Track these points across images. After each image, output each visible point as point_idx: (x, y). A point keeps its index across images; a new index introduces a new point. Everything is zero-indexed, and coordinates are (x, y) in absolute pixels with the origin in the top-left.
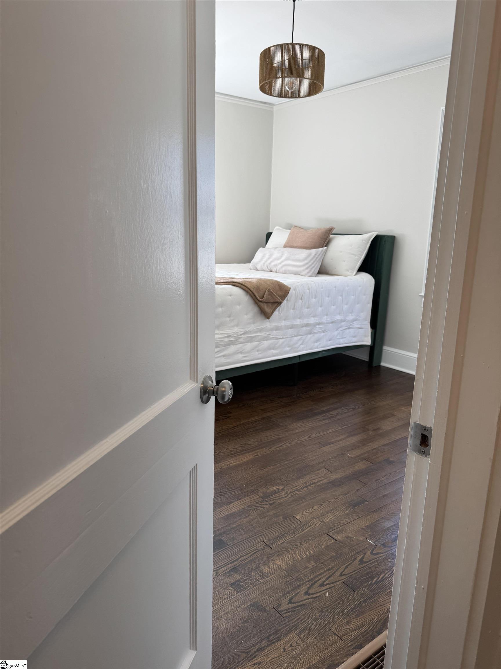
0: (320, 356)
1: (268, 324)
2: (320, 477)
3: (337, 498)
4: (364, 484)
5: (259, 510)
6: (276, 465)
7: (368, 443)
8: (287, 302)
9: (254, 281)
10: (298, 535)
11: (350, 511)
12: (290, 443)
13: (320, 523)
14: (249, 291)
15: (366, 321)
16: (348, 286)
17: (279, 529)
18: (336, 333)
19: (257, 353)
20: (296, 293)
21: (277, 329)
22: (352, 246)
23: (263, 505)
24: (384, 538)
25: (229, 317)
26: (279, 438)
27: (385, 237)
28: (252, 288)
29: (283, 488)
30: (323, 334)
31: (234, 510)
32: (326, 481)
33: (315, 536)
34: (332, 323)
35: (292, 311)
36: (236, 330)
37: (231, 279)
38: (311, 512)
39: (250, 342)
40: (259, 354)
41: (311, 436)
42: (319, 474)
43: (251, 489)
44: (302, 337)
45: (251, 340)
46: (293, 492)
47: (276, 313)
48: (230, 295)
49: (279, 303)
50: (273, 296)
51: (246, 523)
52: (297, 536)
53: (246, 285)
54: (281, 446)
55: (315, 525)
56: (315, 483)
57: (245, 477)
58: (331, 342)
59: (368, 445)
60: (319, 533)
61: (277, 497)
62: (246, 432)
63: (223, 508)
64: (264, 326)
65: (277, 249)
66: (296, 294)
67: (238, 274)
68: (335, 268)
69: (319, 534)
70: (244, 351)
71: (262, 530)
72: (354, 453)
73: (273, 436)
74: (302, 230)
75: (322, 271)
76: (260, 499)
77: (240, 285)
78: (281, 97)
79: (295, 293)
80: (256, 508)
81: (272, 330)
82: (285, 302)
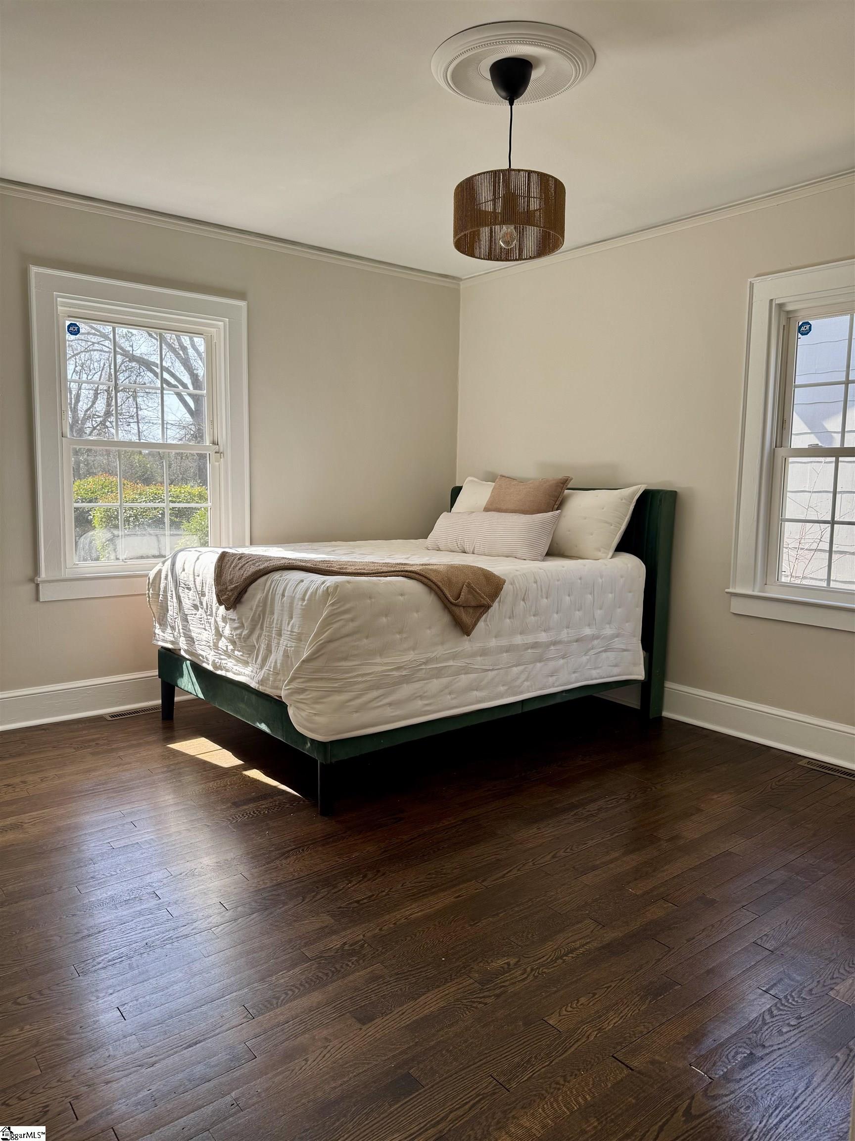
0: (558, 700)
1: (466, 645)
2: (584, 937)
3: (621, 980)
4: (667, 949)
5: (476, 1008)
6: (497, 914)
7: (663, 867)
8: (499, 605)
9: (441, 568)
10: (557, 1061)
11: (649, 1004)
12: (519, 870)
13: (596, 1033)
14: (434, 587)
15: (634, 636)
16: (601, 577)
17: (518, 1048)
18: (585, 659)
19: (449, 697)
20: (515, 588)
21: (484, 653)
22: (603, 509)
23: (484, 997)
24: (722, 1061)
25: (400, 633)
26: (498, 860)
27: (661, 493)
28: (438, 581)
29: (518, 962)
30: (562, 661)
31: (427, 1011)
32: (595, 945)
33: (590, 1062)
34: (577, 641)
35: (508, 620)
36: (411, 656)
37: (400, 566)
38: (575, 1009)
39: (437, 678)
40: (452, 699)
41: (558, 855)
42: (581, 931)
43: (455, 965)
44: (526, 668)
45: (438, 673)
46: (537, 968)
47: (481, 624)
48: (402, 595)
49: (487, 607)
50: (476, 595)
51: (453, 1037)
52: (556, 1063)
53: (428, 575)
54: (503, 877)
55: (588, 1037)
56: (576, 949)
57: (443, 941)
58: (576, 675)
59: (662, 869)
60: (597, 1055)
61: (507, 981)
62: (436, 850)
63: (405, 1006)
64: (461, 649)
65: (474, 514)
66: (514, 590)
67: (409, 557)
68: (576, 546)
69: (597, 1057)
70: (426, 694)
71: (486, 1052)
72: (639, 885)
73: (486, 856)
74: (515, 482)
75: (554, 552)
76: (477, 985)
77: (417, 576)
78: (488, 259)
79: (512, 590)
80: (471, 1004)
81: (473, 655)
82: (496, 605)
